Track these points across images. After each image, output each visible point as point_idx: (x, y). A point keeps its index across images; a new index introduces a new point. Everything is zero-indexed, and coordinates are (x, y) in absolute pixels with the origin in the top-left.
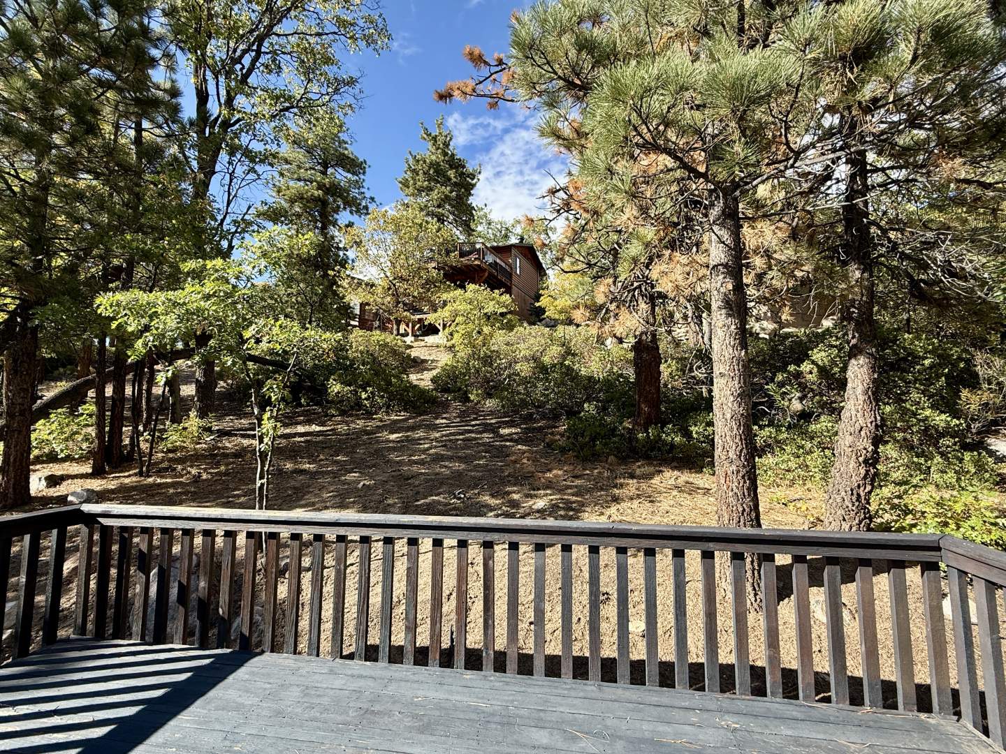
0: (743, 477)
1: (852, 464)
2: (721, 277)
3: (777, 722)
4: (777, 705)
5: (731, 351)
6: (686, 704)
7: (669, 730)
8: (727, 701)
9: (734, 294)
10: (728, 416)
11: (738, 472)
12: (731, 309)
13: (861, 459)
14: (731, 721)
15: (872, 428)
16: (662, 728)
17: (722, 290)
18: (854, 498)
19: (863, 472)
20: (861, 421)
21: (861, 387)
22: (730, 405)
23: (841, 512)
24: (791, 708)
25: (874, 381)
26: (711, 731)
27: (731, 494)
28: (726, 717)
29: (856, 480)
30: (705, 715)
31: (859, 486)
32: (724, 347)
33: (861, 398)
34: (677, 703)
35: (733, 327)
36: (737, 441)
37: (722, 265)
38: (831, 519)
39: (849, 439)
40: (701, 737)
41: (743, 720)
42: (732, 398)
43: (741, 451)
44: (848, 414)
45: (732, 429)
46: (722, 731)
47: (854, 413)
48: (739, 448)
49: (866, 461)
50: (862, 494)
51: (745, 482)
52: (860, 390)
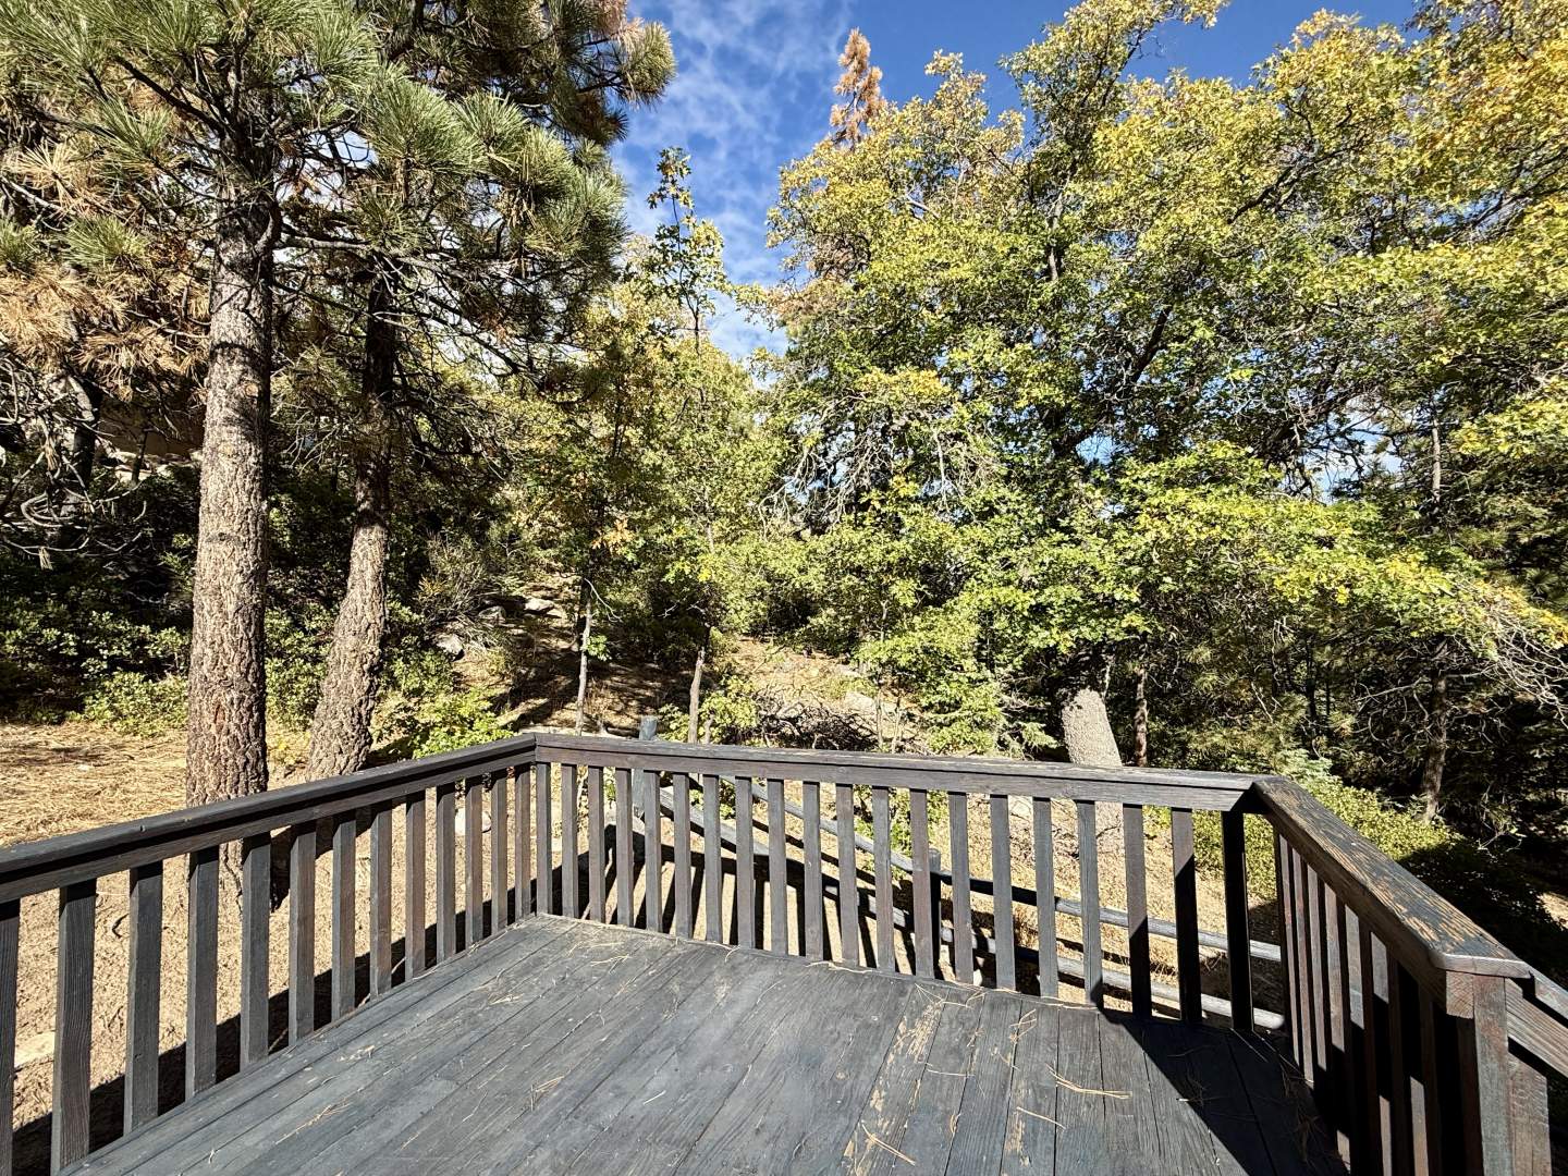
0: (249, 708)
1: (355, 674)
2: (238, 368)
3: (408, 1014)
4: (394, 999)
5: (245, 500)
6: (283, 1072)
7: (291, 1117)
8: (334, 1033)
9: (259, 405)
10: (231, 608)
11: (241, 700)
12: (252, 428)
13: (366, 667)
14: (359, 1049)
15: (381, 624)
16: (277, 1124)
17: (239, 390)
18: (355, 720)
19: (366, 683)
20: (369, 616)
21: (370, 570)
22: (235, 589)
23: (337, 742)
24: (408, 991)
25: (386, 564)
26: (348, 1075)
27: (224, 739)
28: (350, 1048)
29: (357, 695)
30: (322, 1066)
31: (361, 704)
32: (232, 491)
33: (371, 585)
34: (267, 1082)
35: (252, 460)
36: (243, 649)
37: (242, 347)
38: (322, 755)
39: (352, 640)
40: (340, 1090)
41: (371, 1037)
42: (239, 579)
43: (248, 667)
44: (352, 606)
45: (235, 630)
46: (360, 1067)
47: (360, 605)
48: (246, 662)
49: (371, 670)
50: (364, 713)
51: (251, 716)
52: (369, 574)
